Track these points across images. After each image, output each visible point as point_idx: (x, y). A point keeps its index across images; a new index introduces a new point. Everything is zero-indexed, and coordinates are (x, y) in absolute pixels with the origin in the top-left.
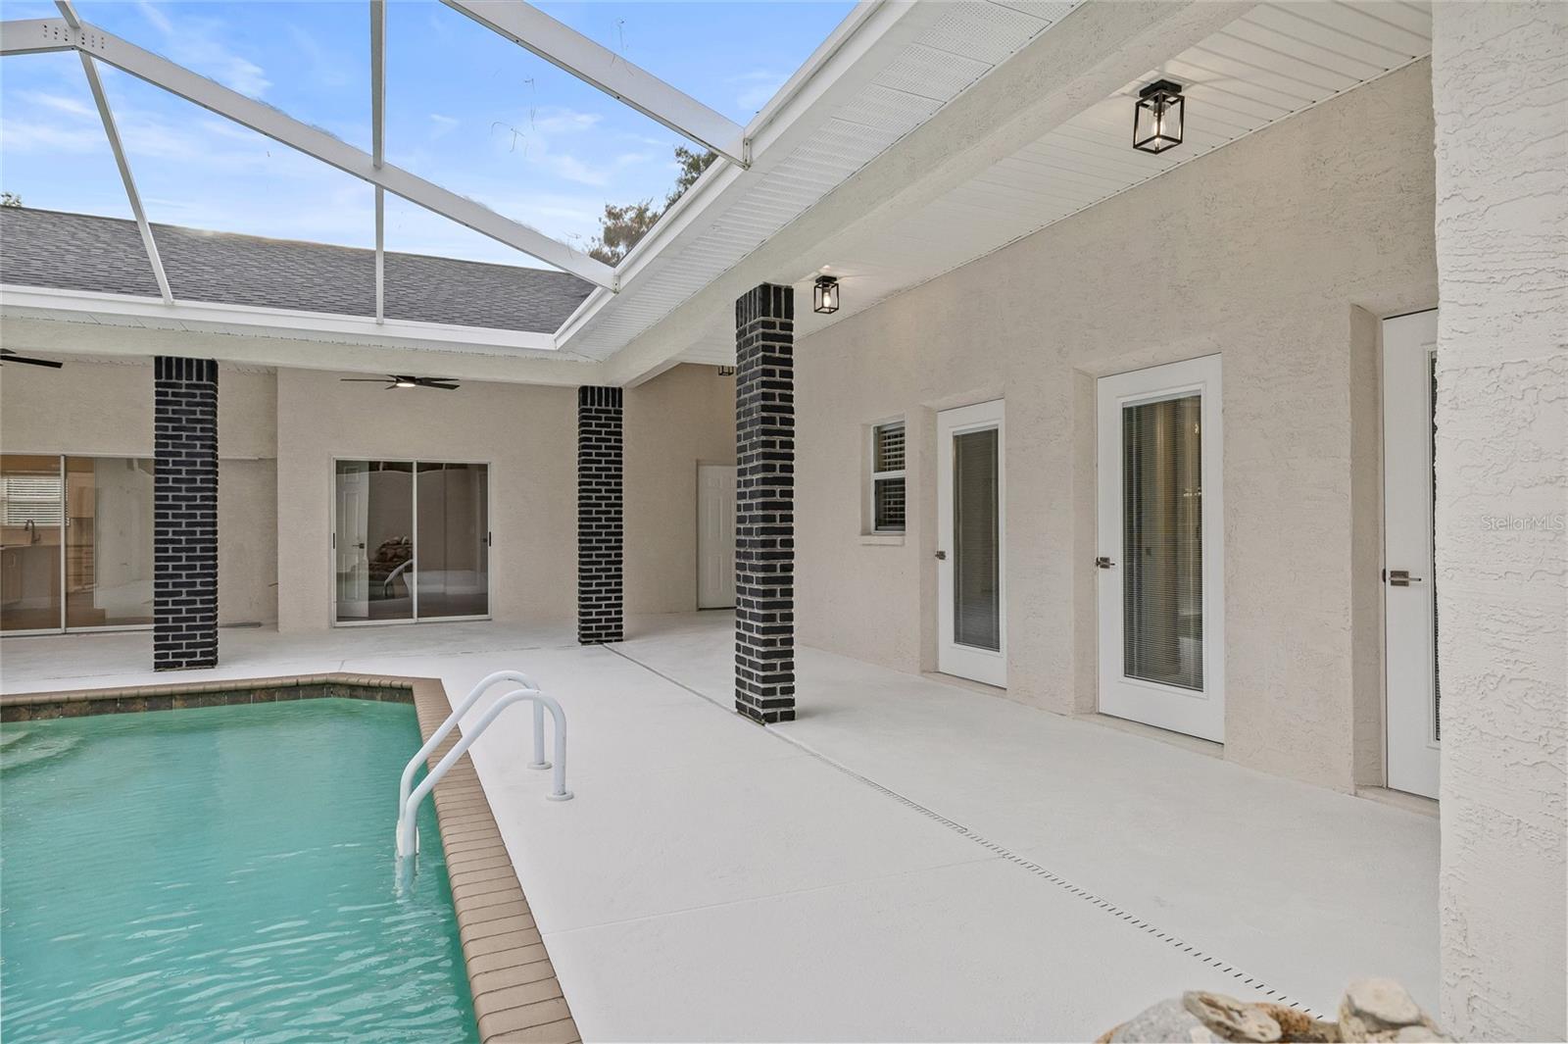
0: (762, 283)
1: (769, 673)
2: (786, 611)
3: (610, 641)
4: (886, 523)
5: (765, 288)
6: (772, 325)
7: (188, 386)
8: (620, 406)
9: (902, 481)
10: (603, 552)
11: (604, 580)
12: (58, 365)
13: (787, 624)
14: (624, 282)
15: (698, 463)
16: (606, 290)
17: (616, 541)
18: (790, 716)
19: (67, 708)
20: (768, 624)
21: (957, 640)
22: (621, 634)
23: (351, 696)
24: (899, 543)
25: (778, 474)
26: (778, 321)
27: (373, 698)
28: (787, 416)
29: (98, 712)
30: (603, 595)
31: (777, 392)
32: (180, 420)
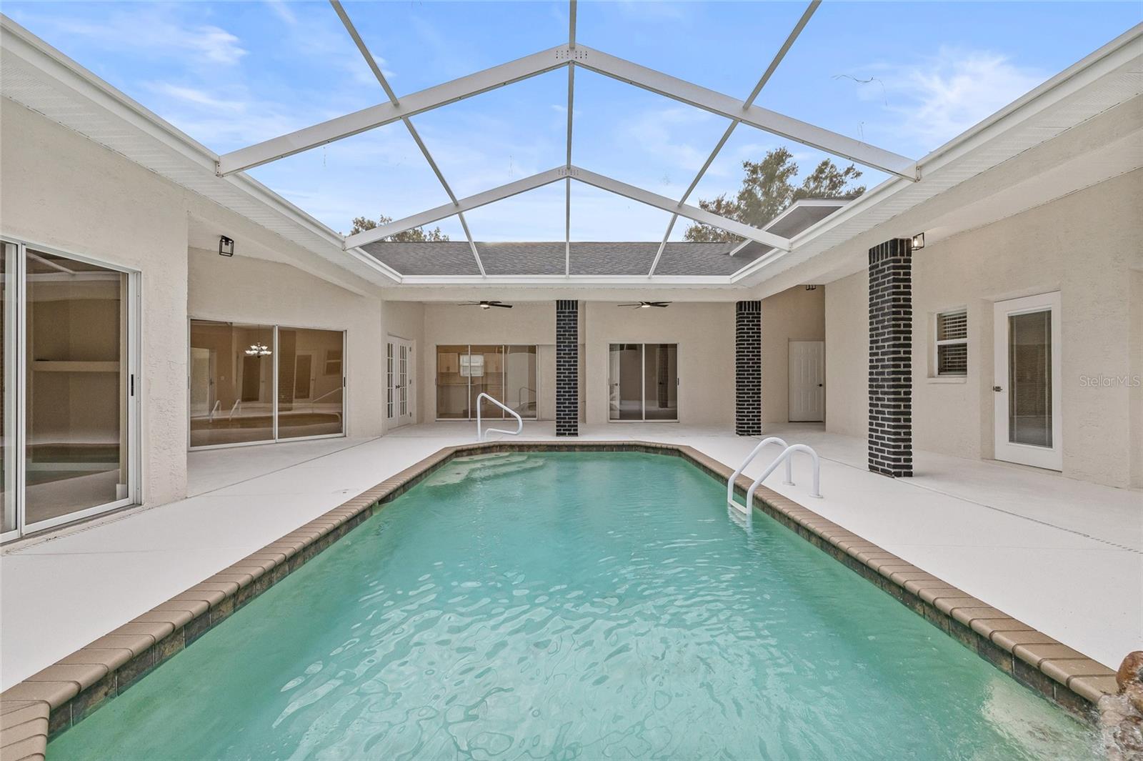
0: (892, 239)
1: (897, 450)
2: (907, 417)
3: (754, 435)
4: (945, 371)
5: (895, 241)
6: (899, 261)
7: (569, 313)
8: (760, 310)
9: (965, 345)
10: (751, 387)
11: (751, 403)
12: (511, 307)
13: (908, 424)
14: (795, 247)
15: (789, 340)
16: (781, 250)
17: (758, 382)
18: (910, 475)
19: (540, 447)
20: (896, 424)
21: (1012, 439)
22: (760, 431)
23: (646, 452)
24: (962, 382)
25: (902, 341)
26: (902, 258)
27: (657, 453)
28: (908, 310)
29: (550, 451)
30: (751, 410)
31: (902, 297)
32: (565, 327)
